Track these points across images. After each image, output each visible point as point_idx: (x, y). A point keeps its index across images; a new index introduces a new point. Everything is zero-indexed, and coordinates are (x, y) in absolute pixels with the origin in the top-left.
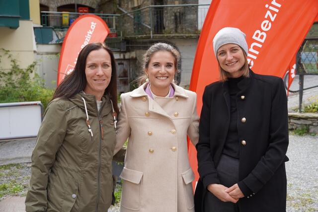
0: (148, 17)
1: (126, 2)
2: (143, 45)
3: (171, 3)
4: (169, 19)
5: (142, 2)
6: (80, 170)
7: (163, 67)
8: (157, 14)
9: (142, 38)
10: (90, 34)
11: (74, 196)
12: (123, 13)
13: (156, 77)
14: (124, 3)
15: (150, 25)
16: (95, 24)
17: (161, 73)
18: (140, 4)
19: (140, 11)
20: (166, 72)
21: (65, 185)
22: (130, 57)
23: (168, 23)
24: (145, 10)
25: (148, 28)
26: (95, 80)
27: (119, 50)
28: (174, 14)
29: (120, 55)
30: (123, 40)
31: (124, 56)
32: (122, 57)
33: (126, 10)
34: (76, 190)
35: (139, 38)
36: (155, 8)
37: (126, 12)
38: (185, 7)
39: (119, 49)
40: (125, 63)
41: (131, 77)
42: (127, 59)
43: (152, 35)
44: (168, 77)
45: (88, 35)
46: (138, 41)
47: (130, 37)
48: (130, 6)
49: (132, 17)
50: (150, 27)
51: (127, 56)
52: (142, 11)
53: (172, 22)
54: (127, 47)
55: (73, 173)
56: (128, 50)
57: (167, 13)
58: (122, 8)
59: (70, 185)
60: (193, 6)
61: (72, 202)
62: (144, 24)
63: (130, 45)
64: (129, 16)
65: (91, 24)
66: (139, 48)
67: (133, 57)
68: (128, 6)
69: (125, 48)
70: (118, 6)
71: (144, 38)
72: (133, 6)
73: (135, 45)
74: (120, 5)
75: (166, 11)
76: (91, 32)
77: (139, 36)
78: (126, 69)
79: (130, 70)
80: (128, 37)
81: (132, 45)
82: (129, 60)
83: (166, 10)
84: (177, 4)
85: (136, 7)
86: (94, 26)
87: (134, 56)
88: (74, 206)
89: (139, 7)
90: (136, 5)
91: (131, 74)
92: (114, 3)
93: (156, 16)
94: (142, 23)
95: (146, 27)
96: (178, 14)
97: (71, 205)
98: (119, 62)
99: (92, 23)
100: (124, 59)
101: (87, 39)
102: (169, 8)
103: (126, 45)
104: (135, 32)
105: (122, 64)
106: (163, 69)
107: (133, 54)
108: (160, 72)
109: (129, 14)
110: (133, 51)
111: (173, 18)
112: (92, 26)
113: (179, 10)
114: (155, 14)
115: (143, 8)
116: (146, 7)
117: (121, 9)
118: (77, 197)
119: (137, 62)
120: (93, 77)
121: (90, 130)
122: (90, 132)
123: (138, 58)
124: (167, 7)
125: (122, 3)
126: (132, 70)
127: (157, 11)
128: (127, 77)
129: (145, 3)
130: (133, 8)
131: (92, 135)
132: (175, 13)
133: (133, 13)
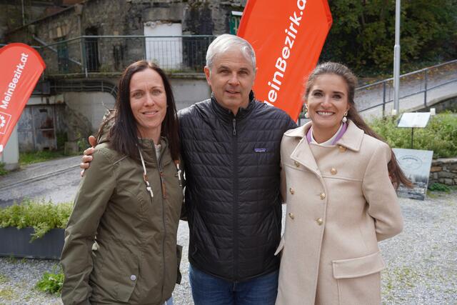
0: (77, 51)
1: (45, 31)
2: (75, 87)
3: (109, 34)
4: (107, 53)
5: (68, 32)
6: (139, 242)
7: (327, 97)
8: (89, 47)
9: (73, 77)
10: (20, 69)
11: (133, 277)
12: (42, 45)
13: (317, 112)
14: (42, 32)
15: (80, 61)
16: (27, 56)
17: (323, 107)
18: (65, 34)
19: (65, 43)
20: (331, 105)
21: (121, 263)
22: (56, 102)
23: (105, 59)
24: (72, 42)
25: (78, 65)
26: (144, 113)
27: (40, 93)
28: (112, 48)
29: (42, 100)
30: (45, 79)
31: (48, 101)
32: (45, 101)
33: (45, 42)
34: (136, 269)
35: (68, 77)
36: (87, 39)
37: (46, 44)
38: (127, 39)
39: (40, 91)
40: (49, 109)
41: (58, 127)
42: (52, 105)
43: (87, 73)
44: (334, 113)
45: (18, 70)
46: (67, 80)
47: (56, 76)
48: (51, 37)
49: (55, 50)
50: (80, 64)
51: (52, 100)
52: (68, 43)
53: (110, 58)
54: (51, 89)
55: (131, 247)
56: (53, 93)
57: (103, 46)
58: (40, 39)
59: (127, 263)
60: (137, 38)
61: (132, 286)
62: (72, 60)
63: (56, 87)
64: (50, 49)
65: (21, 56)
66: (69, 90)
67: (60, 102)
68: (48, 37)
69: (49, 90)
70: (34, 36)
71: (76, 78)
72: (55, 37)
73: (62, 87)
74: (36, 35)
75: (101, 44)
76: (21, 67)
77: (69, 75)
78: (51, 117)
79: (56, 119)
80: (53, 75)
81: (59, 87)
82: (54, 105)
83: (102, 42)
84: (116, 35)
85: (60, 38)
86: (26, 59)
87: (62, 101)
88: (134, 292)
89: (64, 38)
90: (59, 35)
91: (58, 124)
92: (28, 32)
93: (88, 49)
94: (70, 59)
95: (75, 64)
96: (118, 48)
97: (130, 290)
98: (40, 108)
99: (23, 55)
100: (48, 105)
101: (16, 75)
102: (107, 40)
103: (49, 87)
104: (60, 69)
105: (46, 111)
106: (326, 101)
107: (60, 98)
108: (322, 104)
109: (51, 47)
110: (60, 94)
111: (111, 52)
112: (23, 58)
113: (119, 43)
114: (86, 48)
115: (70, 39)
116: (73, 38)
117: (38, 40)
118: (138, 279)
119: (66, 107)
120: (141, 109)
121: (149, 189)
122: (149, 192)
123: (67, 103)
124: (103, 38)
125: (40, 32)
126: (59, 119)
127: (89, 43)
128: (53, 127)
129: (72, 32)
130: (57, 39)
131: (152, 196)
132: (114, 47)
133: (56, 46)
